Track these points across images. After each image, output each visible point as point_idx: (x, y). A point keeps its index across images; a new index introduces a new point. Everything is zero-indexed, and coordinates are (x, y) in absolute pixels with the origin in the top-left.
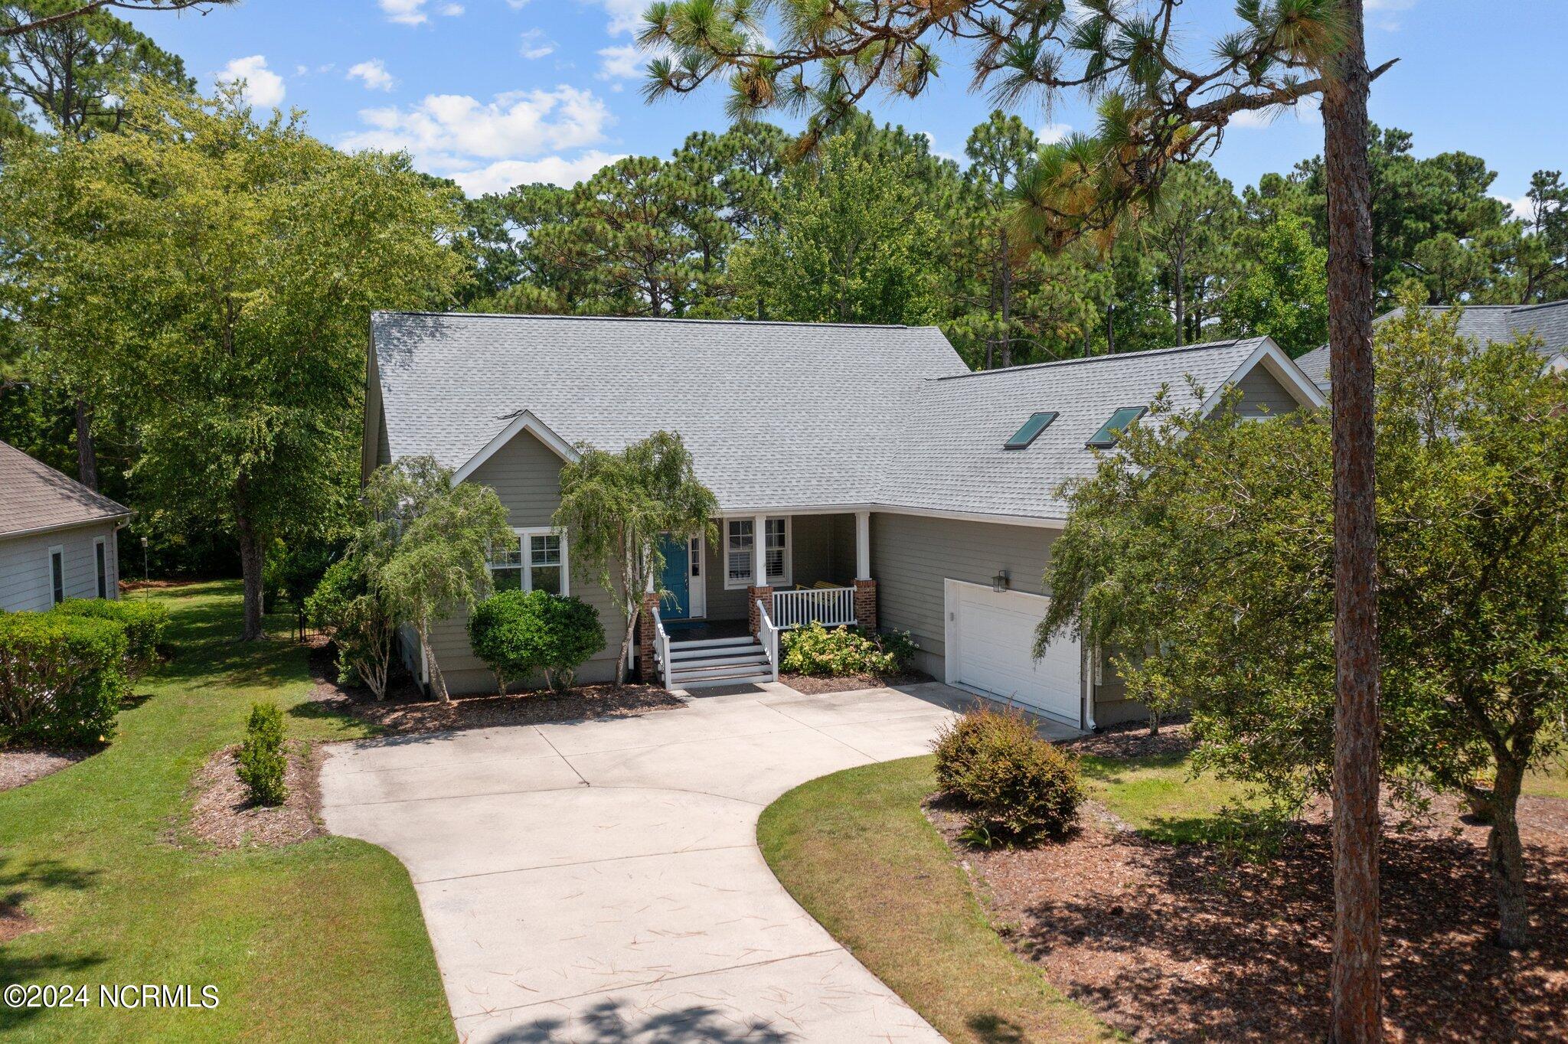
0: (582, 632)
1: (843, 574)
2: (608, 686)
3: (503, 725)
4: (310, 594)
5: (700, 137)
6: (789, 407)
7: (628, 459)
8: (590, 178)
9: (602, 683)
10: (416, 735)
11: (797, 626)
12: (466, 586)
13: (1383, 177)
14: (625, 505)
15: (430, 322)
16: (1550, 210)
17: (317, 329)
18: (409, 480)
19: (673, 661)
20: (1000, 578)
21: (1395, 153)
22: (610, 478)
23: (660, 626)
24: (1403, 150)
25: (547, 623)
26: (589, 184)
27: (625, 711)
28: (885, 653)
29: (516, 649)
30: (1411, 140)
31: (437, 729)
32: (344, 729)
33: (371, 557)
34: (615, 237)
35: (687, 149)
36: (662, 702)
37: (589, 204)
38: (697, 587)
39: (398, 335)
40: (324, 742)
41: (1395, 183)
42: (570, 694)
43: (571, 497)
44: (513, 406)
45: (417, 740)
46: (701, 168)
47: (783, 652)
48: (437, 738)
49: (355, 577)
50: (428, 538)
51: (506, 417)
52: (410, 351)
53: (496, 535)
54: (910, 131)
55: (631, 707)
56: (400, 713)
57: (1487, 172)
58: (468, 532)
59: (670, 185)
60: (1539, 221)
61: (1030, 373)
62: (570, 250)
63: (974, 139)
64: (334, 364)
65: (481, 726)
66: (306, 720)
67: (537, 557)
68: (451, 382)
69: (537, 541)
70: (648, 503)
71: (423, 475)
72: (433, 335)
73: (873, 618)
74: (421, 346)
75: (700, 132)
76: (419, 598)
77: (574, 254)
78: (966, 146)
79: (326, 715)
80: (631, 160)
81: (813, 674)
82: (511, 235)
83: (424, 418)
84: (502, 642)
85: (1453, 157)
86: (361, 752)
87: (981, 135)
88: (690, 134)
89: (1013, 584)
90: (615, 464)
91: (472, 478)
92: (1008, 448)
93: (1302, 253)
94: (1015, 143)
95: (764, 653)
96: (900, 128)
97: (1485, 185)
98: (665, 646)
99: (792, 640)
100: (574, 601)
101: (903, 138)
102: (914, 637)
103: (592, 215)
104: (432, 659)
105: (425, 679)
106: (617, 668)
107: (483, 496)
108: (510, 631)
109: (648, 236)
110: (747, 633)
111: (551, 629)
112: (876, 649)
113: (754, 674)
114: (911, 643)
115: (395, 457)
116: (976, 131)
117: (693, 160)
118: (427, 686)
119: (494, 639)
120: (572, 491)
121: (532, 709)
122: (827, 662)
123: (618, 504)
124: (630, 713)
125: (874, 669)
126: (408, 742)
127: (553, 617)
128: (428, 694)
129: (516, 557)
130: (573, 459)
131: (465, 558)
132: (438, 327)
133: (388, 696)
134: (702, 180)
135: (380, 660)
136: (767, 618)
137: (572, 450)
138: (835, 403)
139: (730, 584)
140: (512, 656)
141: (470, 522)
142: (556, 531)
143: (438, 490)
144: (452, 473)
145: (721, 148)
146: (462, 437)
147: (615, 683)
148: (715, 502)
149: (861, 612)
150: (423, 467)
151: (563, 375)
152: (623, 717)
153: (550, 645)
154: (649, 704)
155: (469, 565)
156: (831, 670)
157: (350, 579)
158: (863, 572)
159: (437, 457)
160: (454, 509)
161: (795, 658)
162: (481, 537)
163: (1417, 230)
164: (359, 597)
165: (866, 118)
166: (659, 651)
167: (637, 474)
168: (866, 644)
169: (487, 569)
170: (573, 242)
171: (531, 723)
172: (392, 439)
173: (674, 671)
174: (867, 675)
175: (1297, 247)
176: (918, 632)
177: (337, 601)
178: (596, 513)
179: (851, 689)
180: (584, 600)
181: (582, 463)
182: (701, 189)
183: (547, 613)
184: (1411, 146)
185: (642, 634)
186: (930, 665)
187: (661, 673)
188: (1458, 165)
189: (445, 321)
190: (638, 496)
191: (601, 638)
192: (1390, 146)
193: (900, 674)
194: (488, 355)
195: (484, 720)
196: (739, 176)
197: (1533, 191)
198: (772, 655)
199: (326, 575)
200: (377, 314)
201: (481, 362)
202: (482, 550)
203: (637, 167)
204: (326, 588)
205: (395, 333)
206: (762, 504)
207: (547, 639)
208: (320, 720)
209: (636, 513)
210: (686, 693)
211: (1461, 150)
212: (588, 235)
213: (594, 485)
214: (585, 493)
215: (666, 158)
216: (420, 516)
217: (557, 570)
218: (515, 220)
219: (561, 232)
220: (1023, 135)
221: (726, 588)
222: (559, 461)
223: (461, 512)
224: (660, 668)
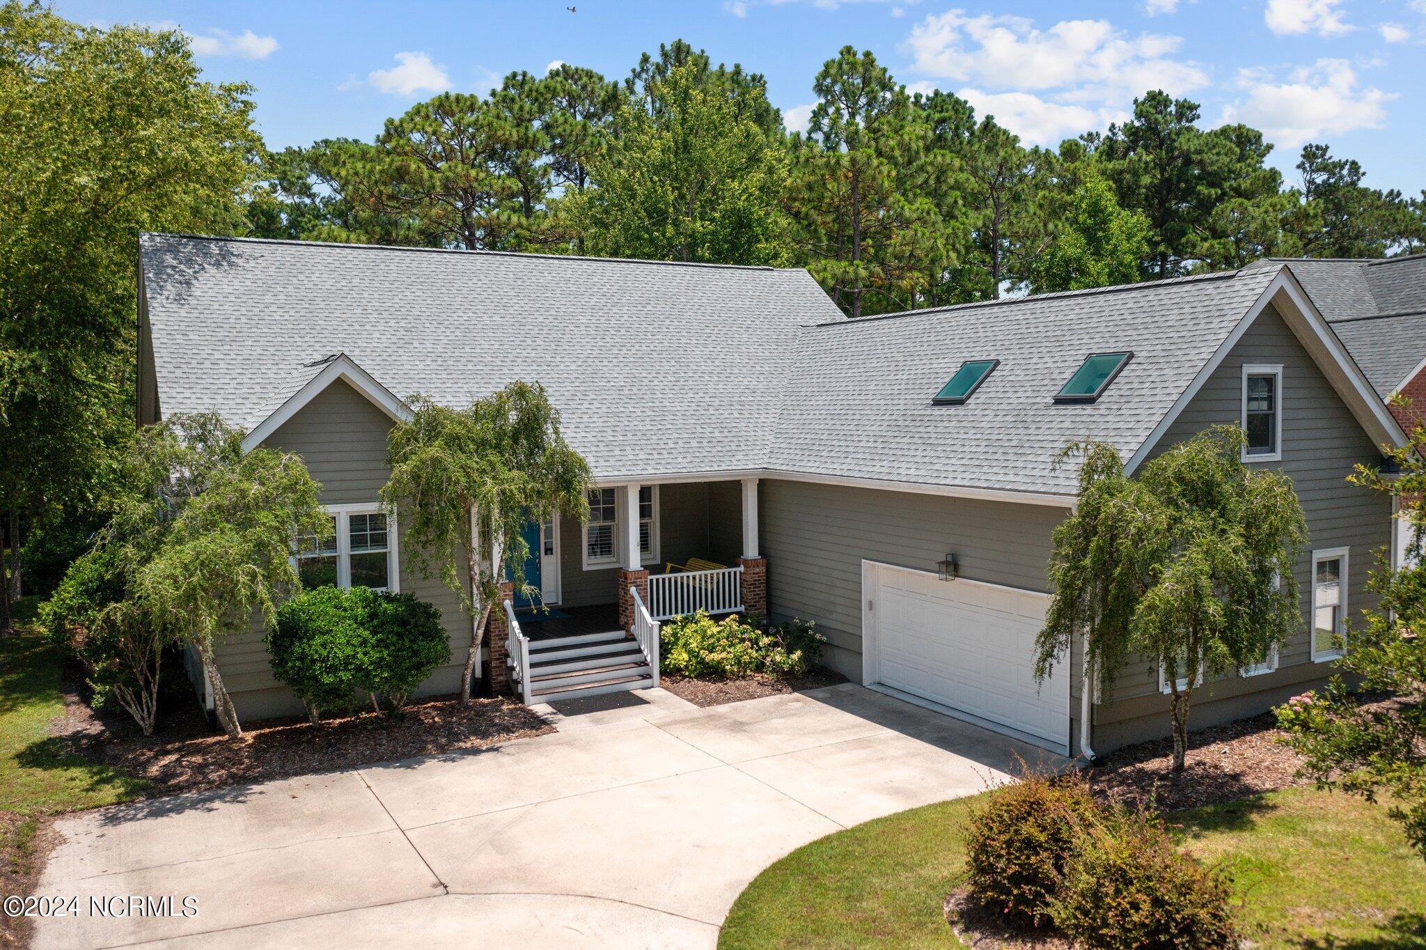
0: (421, 643)
1: (727, 552)
2: (451, 700)
3: (316, 771)
4: (47, 598)
5: (520, 78)
6: (655, 355)
7: (477, 416)
8: (402, 115)
9: (444, 697)
10: (192, 795)
11: (679, 617)
12: (262, 590)
13: (1176, 144)
14: (476, 476)
15: (214, 248)
16: (1319, 181)
17: (70, 256)
18: (184, 445)
19: (533, 665)
20: (947, 563)
21: (1184, 123)
22: (454, 442)
23: (515, 624)
24: (1191, 121)
25: (374, 633)
26: (402, 121)
27: (476, 742)
28: (790, 651)
29: (332, 669)
30: (1199, 111)
31: (223, 783)
32: (92, 788)
33: (129, 550)
34: (431, 177)
35: (506, 88)
36: (524, 725)
37: (401, 142)
38: (551, 567)
39: (175, 263)
40: (59, 814)
41: (1188, 150)
42: (402, 717)
43: (405, 467)
44: (323, 351)
45: (193, 805)
46: (521, 108)
47: (665, 649)
48: (221, 798)
49: (108, 577)
50: (209, 526)
51: (314, 364)
52: (188, 283)
53: (304, 520)
54: (748, 71)
55: (484, 735)
56: (173, 757)
57: (1265, 144)
58: (264, 517)
59: (490, 125)
60: (1309, 191)
61: (941, 316)
62: (381, 192)
63: (825, 74)
64: (92, 299)
65: (286, 775)
66: (39, 773)
67: (356, 542)
68: (244, 320)
69: (357, 522)
70: (505, 474)
71: (202, 438)
72: (218, 264)
73: (763, 603)
74: (202, 276)
75: (520, 71)
76: (197, 608)
77: (384, 198)
78: (814, 82)
79: (68, 764)
80: (447, 96)
81: (701, 676)
82: (315, 189)
83: (207, 364)
84: (314, 661)
85: (1235, 130)
86: (111, 831)
87: (833, 71)
88: (509, 73)
89: (962, 571)
90: (460, 423)
91: (270, 443)
92: (938, 403)
93: (1111, 214)
94: (866, 81)
95: (639, 651)
96: (737, 66)
97: (1263, 155)
98: (521, 647)
99: (675, 634)
100: (406, 600)
101: (741, 78)
102: (818, 628)
103: (406, 154)
104: (218, 682)
105: (209, 705)
106: (463, 680)
107: (286, 467)
108: (324, 645)
109: (467, 176)
110: (618, 627)
111: (379, 641)
112: (776, 644)
113: (629, 679)
114: (818, 636)
115: (166, 413)
116: (827, 66)
117: (513, 100)
118: (213, 713)
119: (302, 657)
120: (405, 459)
121: (355, 744)
122: (719, 662)
123: (468, 475)
124: (483, 744)
125: (776, 668)
126: (179, 809)
127: (382, 624)
128: (213, 724)
129: (331, 544)
130: (404, 418)
131: (261, 551)
132: (225, 255)
133: (159, 729)
134: (521, 121)
135: (147, 683)
136: (644, 609)
137: (405, 406)
138: (707, 351)
139: (590, 563)
140: (328, 679)
141: (266, 502)
142: (386, 507)
143: (224, 459)
144: (243, 436)
145: (542, 89)
146: (257, 389)
147: (459, 696)
148: (587, 472)
149: (750, 596)
150: (203, 428)
151: (385, 314)
152: (476, 751)
153: (379, 664)
154: (508, 730)
155: (266, 563)
156: (724, 671)
157: (101, 577)
158: (751, 549)
159: (224, 414)
160: (245, 485)
161: (680, 657)
162: (283, 523)
163: (1209, 196)
164: (112, 605)
165: (701, 57)
166: (514, 653)
167: (490, 436)
168: (765, 640)
169: (292, 567)
170: (385, 184)
171: (353, 766)
172: (164, 391)
173: (534, 679)
174: (768, 677)
175: (1106, 207)
176: (824, 622)
177: (82, 609)
178: (440, 489)
179: (752, 697)
180: (422, 598)
181: (417, 422)
182: (522, 130)
183: (374, 620)
184: (1198, 117)
185: (493, 637)
186: (841, 662)
187: (517, 682)
188: (1238, 137)
189: (235, 247)
190: (491, 463)
191: (446, 648)
192: (1180, 116)
193: (806, 674)
194: (291, 288)
195: (289, 765)
196: (561, 120)
197: (1303, 163)
198: (651, 654)
199: (70, 571)
200: (146, 237)
201: (281, 297)
202: (284, 541)
203: (454, 105)
204: (68, 590)
205: (169, 259)
206: (636, 471)
207: (375, 655)
208: (57, 772)
209: (490, 487)
210: (550, 709)
211: (1242, 123)
212: (401, 174)
213: (435, 450)
214: (423, 462)
215: (483, 96)
216: (197, 494)
217: (383, 558)
218: (320, 174)
219: (371, 172)
220: (875, 73)
221: (585, 568)
222: (387, 421)
223: (254, 489)
224: (515, 676)
